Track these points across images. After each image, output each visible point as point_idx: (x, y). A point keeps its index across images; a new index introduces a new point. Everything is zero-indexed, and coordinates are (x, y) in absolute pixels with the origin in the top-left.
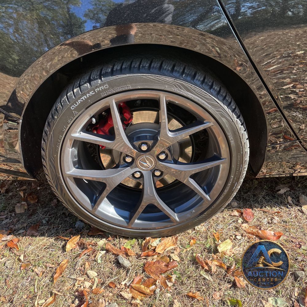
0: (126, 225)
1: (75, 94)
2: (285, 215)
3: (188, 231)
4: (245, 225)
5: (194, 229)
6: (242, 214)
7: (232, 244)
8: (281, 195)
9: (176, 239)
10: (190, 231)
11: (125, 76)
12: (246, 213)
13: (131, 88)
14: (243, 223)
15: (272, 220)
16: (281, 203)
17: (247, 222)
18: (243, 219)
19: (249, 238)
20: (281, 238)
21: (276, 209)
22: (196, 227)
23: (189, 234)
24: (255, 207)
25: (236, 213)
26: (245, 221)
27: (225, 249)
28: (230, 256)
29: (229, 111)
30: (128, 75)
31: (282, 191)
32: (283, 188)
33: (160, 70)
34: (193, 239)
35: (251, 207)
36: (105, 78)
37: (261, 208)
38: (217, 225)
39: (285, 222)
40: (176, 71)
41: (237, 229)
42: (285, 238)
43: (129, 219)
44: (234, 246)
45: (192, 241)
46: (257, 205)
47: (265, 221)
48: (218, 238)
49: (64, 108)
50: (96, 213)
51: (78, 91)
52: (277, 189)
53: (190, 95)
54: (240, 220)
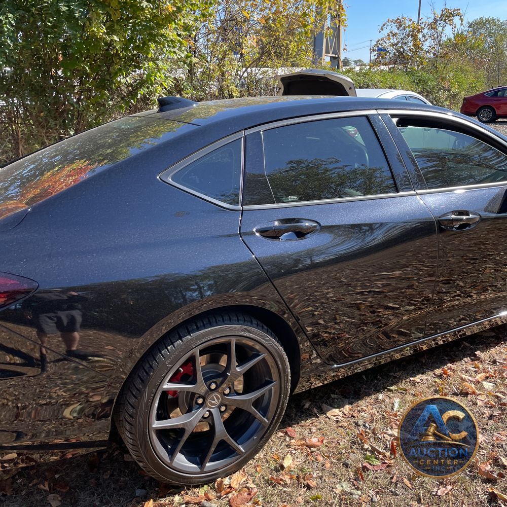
0: (199, 470)
1: (170, 351)
2: (318, 424)
3: (249, 462)
4: (293, 441)
5: (254, 459)
6: (286, 433)
7: (291, 458)
8: (308, 409)
9: (244, 471)
10: (251, 462)
11: (208, 329)
12: (290, 431)
13: (212, 338)
14: (290, 440)
15: (310, 431)
16: (310, 415)
17: (293, 438)
18: (289, 436)
19: (301, 450)
20: (324, 442)
21: (309, 421)
22: (255, 457)
23: (251, 464)
24: (293, 424)
25: (281, 434)
26: (291, 438)
27: (289, 464)
28: (294, 468)
29: (276, 342)
30: (210, 329)
31: (307, 406)
32: (306, 402)
33: (231, 321)
34: (258, 466)
35: (290, 426)
36: (194, 334)
37: (298, 424)
38: (271, 449)
39: (320, 429)
40: (240, 320)
41: (288, 446)
42: (326, 441)
43: (201, 464)
44: (293, 460)
45: (258, 469)
46: (294, 422)
47: (306, 432)
48: (278, 458)
49: (160, 364)
50: (174, 464)
51: (171, 348)
52: (302, 404)
53: (251, 335)
54: (288, 439)
